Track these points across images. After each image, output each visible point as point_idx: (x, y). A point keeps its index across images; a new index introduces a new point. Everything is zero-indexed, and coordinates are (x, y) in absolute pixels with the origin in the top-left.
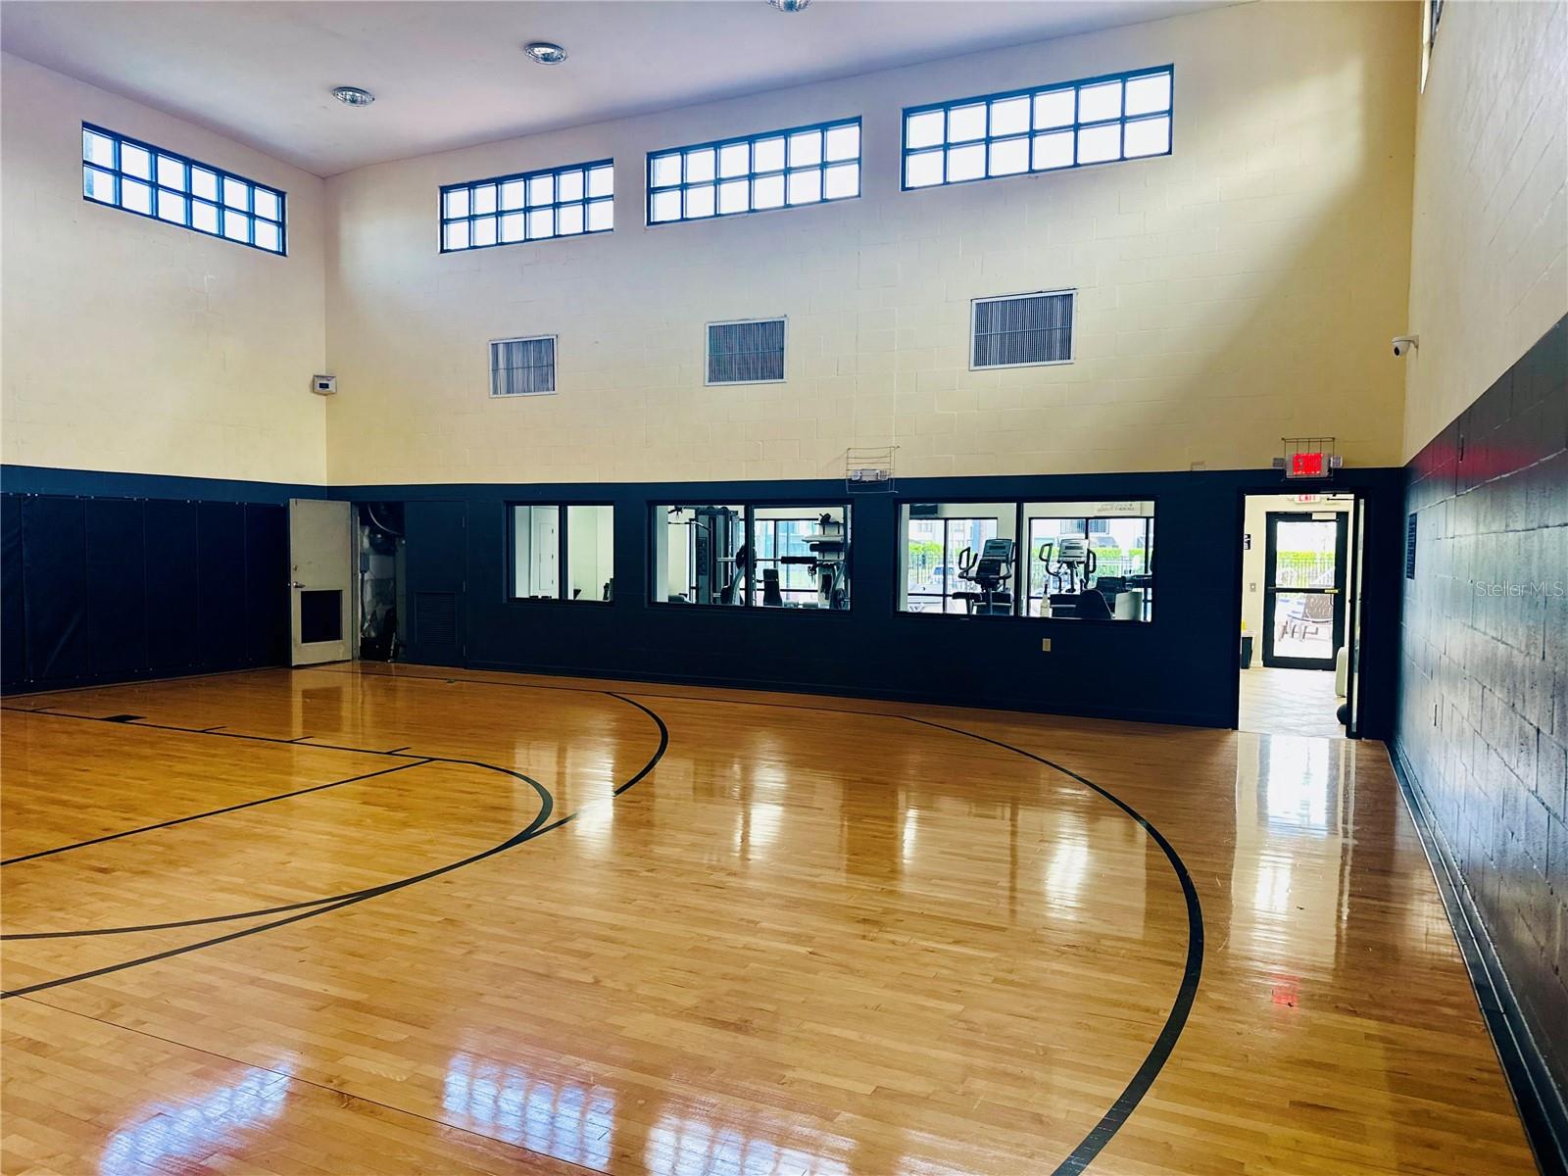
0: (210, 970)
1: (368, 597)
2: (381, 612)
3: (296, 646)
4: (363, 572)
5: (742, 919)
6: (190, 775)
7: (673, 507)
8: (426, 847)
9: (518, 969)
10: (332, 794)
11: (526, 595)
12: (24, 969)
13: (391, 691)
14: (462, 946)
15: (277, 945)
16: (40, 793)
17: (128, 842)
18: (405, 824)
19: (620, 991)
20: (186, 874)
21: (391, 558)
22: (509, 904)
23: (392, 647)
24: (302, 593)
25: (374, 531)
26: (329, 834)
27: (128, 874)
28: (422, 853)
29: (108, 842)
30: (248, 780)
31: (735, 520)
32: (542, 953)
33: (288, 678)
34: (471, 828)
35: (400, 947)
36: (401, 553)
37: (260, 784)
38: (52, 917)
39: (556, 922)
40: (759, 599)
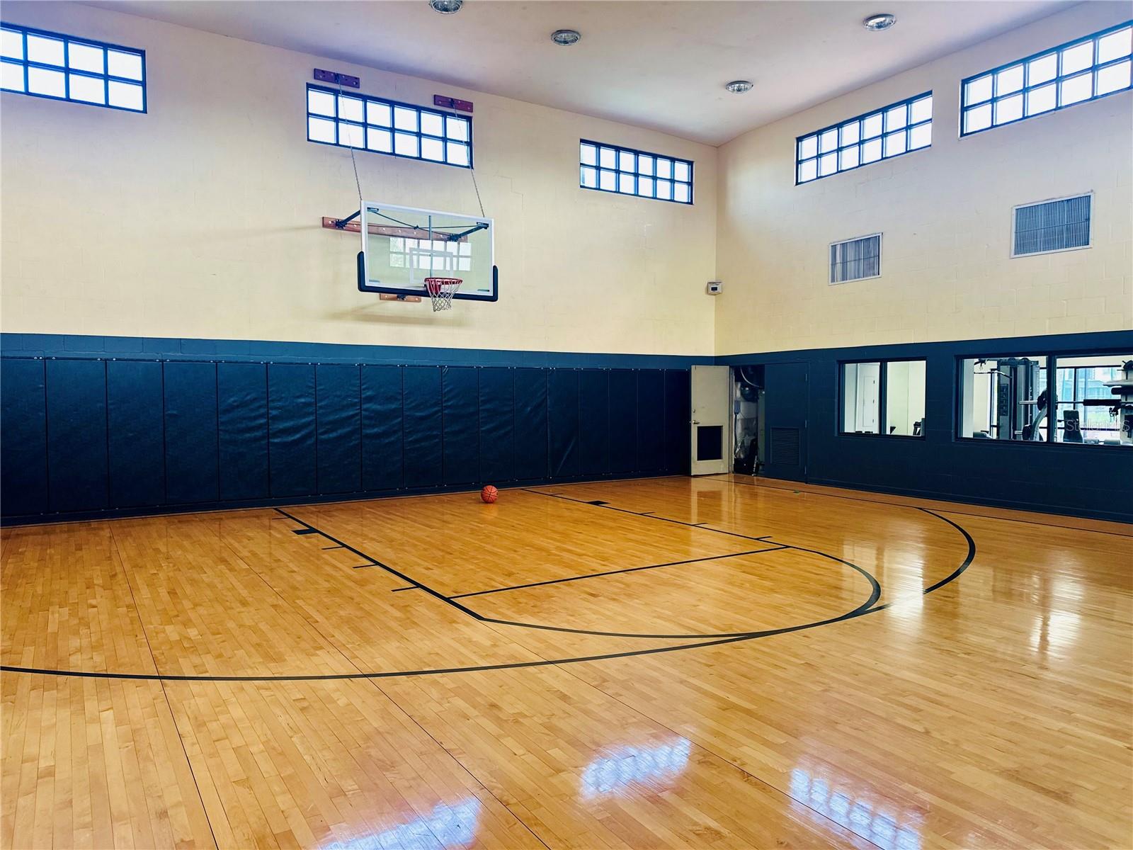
0: (656, 669)
1: (739, 430)
2: (747, 442)
3: (694, 462)
4: (736, 414)
5: (1056, 707)
6: (637, 542)
7: (977, 360)
8: (789, 609)
9: (863, 710)
10: (722, 563)
11: (852, 431)
12: (557, 649)
13: (754, 496)
14: (821, 685)
15: (694, 660)
16: (558, 544)
17: (605, 579)
18: (772, 591)
19: (948, 743)
20: (638, 604)
21: (755, 404)
22: (852, 660)
23: (755, 466)
24: (698, 427)
25: (744, 385)
26: (723, 590)
27: (606, 599)
28: (787, 613)
29: (594, 578)
30: (671, 548)
31: (1035, 369)
32: (881, 701)
33: (689, 483)
34: (819, 599)
35: (776, 677)
36: (761, 400)
37: (677, 551)
38: (569, 620)
39: (890, 680)
40: (1059, 437)
